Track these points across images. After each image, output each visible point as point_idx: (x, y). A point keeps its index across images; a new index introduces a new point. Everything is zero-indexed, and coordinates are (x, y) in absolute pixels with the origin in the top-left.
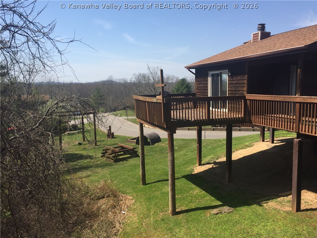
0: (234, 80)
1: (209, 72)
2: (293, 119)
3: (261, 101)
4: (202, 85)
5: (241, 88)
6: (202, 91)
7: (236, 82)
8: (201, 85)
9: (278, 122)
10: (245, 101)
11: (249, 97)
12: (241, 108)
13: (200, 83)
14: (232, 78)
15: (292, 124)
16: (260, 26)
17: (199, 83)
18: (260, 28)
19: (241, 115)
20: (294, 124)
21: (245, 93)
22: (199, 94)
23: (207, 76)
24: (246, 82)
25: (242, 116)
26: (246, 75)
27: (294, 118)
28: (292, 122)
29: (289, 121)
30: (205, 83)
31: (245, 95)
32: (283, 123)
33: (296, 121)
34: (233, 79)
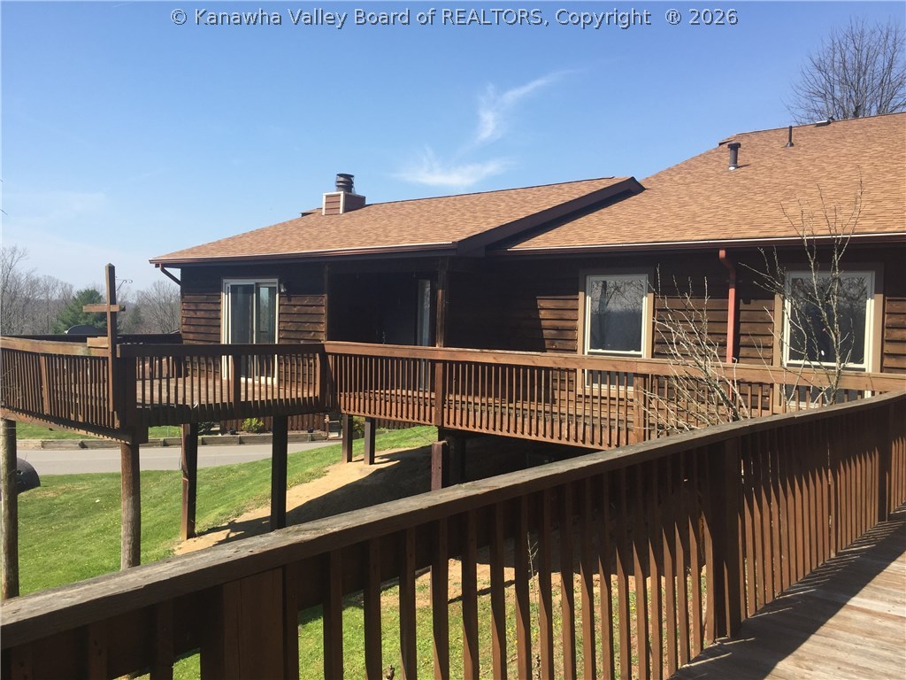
0: (295, 306)
1: (225, 281)
2: (431, 399)
3: (361, 356)
4: (203, 313)
5: (312, 325)
6: (202, 329)
7: (298, 310)
8: (199, 314)
9: (399, 405)
10: (324, 356)
11: (332, 347)
12: (315, 375)
13: (196, 306)
14: (290, 300)
15: (428, 408)
16: (342, 179)
17: (194, 308)
18: (341, 184)
19: (314, 392)
20: (433, 408)
21: (323, 337)
22: (191, 336)
23: (218, 289)
24: (323, 310)
25: (317, 393)
26: (326, 295)
27: (433, 396)
28: (429, 404)
29: (422, 403)
30: (213, 307)
31: (322, 342)
32: (410, 406)
33: (436, 403)
34: (292, 303)
